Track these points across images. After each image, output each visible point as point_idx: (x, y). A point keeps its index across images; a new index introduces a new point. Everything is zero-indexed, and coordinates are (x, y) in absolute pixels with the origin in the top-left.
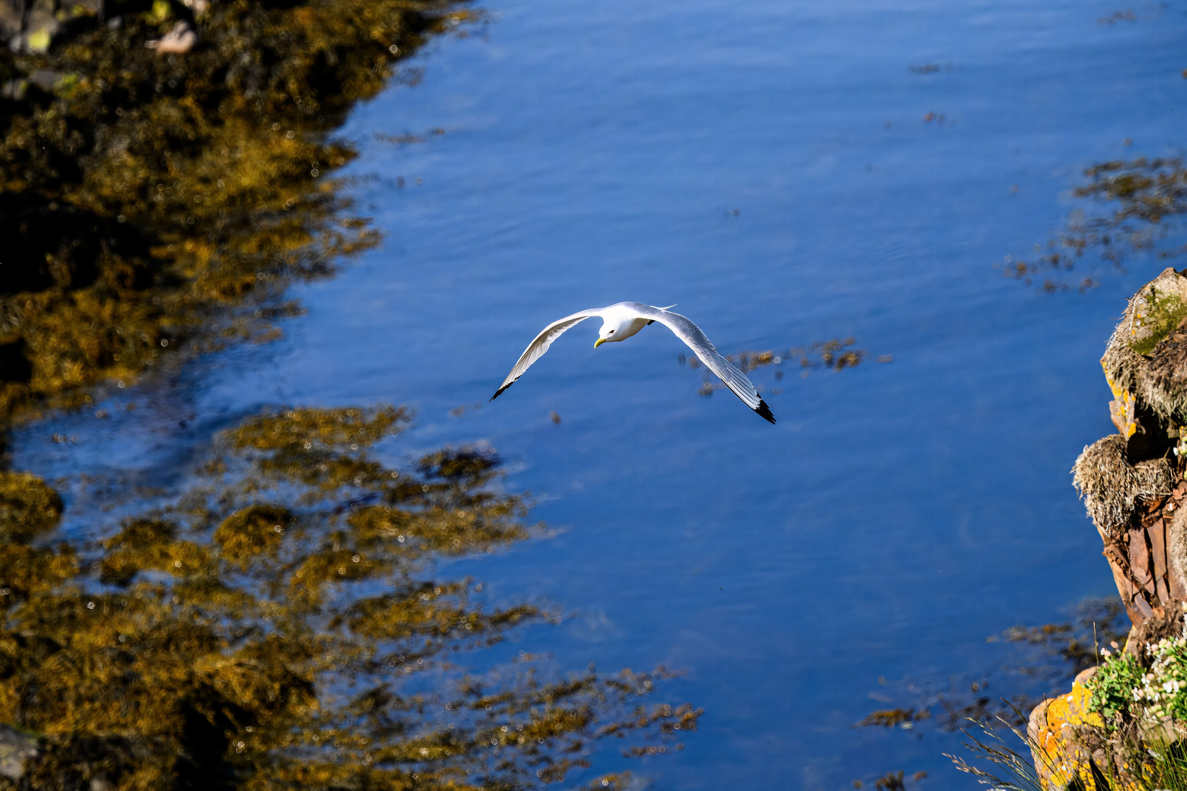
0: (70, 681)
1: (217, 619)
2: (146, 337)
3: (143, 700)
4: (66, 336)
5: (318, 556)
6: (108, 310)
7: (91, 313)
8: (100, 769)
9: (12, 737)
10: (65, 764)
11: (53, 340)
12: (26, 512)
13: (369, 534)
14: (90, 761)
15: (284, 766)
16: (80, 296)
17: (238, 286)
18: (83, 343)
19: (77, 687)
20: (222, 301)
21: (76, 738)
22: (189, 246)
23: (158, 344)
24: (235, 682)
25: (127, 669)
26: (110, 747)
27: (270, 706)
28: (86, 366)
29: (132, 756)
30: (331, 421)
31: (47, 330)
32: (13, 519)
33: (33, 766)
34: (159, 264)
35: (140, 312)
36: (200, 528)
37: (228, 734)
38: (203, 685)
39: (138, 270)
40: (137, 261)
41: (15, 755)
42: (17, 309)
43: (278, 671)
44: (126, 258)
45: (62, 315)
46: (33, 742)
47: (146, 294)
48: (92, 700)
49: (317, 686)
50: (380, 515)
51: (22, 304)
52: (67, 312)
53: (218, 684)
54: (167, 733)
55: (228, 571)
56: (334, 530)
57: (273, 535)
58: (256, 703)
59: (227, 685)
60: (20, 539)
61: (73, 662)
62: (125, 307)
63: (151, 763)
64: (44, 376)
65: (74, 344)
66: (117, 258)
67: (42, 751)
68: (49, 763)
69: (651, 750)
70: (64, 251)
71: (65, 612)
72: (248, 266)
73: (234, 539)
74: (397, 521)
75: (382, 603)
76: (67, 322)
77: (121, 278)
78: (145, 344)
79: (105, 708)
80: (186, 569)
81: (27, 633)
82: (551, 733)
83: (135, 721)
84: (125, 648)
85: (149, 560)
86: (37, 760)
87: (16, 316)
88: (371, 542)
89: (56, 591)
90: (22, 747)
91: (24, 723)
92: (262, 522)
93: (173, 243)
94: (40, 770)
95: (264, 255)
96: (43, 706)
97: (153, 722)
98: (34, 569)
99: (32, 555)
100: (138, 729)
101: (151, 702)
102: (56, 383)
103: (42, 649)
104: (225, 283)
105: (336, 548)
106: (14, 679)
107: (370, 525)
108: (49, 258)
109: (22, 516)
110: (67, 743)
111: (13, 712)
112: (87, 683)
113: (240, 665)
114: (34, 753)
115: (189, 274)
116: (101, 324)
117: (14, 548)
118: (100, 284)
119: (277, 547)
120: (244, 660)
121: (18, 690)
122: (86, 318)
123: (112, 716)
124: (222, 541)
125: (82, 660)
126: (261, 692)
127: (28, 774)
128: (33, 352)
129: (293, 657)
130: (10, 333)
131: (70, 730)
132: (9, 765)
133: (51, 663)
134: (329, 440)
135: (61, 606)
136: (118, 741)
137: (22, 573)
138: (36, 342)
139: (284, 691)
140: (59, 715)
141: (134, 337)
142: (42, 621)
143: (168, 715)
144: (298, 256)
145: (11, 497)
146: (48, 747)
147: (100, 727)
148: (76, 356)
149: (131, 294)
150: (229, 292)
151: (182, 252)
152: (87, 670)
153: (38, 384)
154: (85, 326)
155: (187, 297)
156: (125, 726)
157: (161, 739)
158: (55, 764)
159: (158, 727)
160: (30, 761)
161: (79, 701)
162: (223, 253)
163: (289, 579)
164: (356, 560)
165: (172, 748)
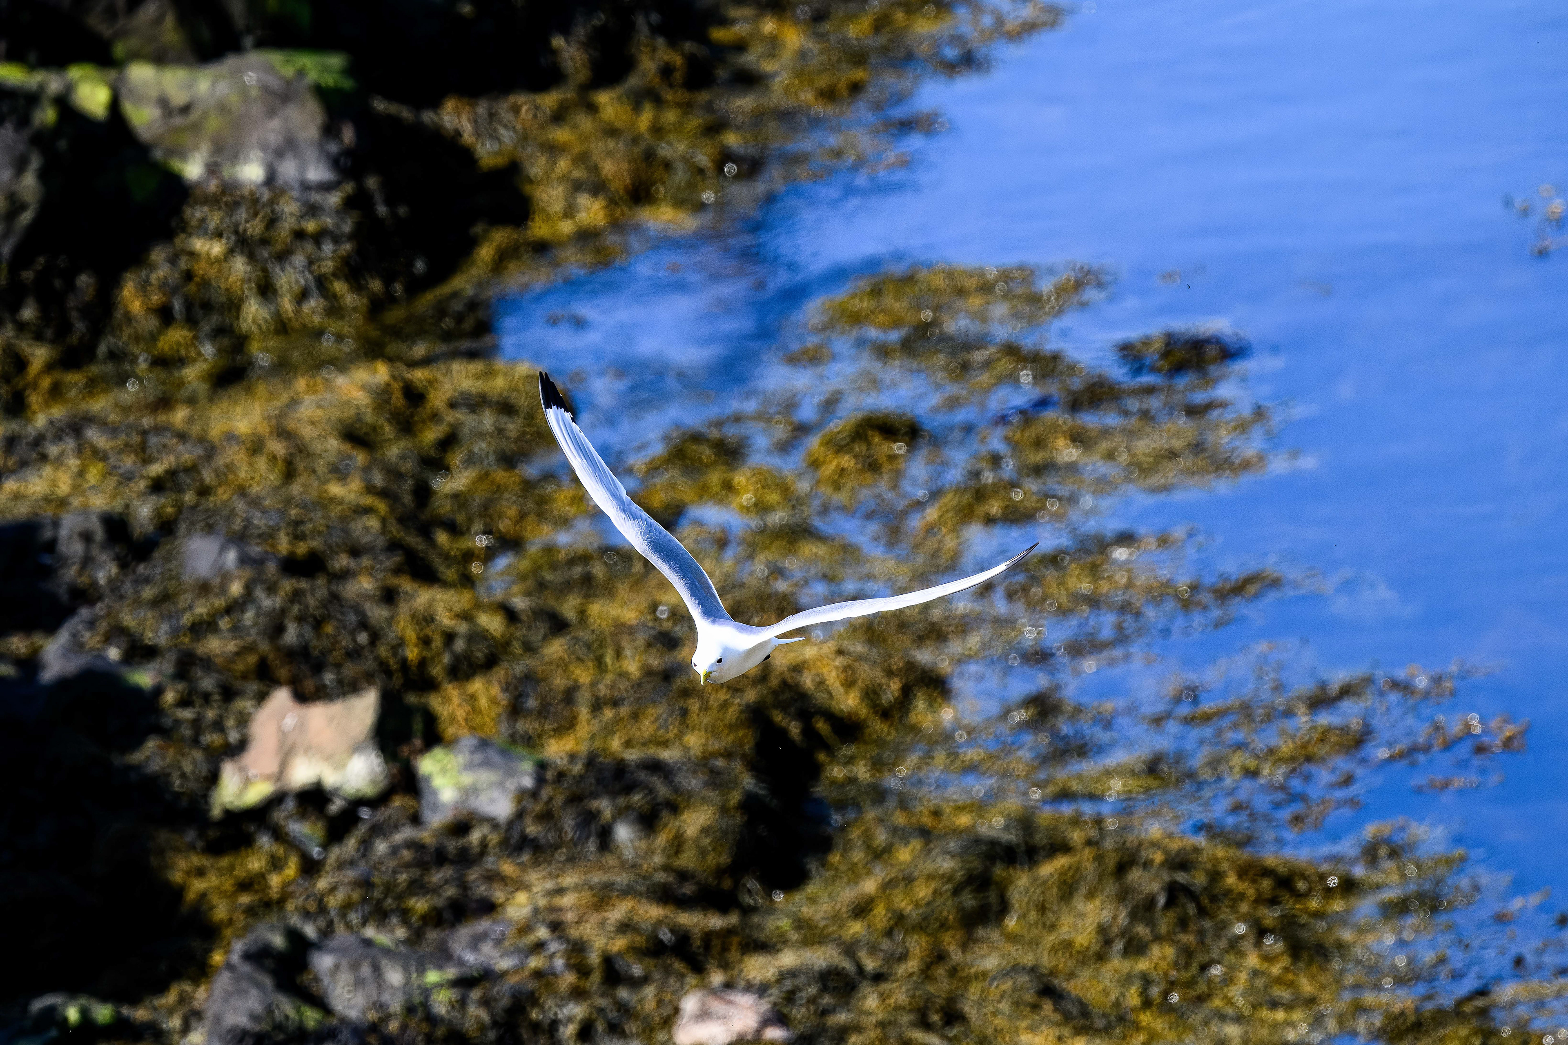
0: (583, 675)
1: (806, 582)
2: (703, 159)
3: (694, 705)
4: (582, 159)
5: (960, 490)
6: (645, 119)
7: (619, 124)
8: (629, 807)
9: (495, 757)
10: (575, 799)
11: (563, 164)
12: (519, 421)
13: (1038, 457)
14: (613, 795)
15: (904, 803)
16: (604, 98)
17: (842, 85)
18: (608, 168)
19: (593, 685)
20: (820, 109)
21: (591, 761)
22: (769, 26)
23: (720, 170)
24: (833, 679)
25: (669, 659)
26: (642, 776)
27: (885, 714)
28: (612, 203)
29: (677, 790)
30: (986, 288)
31: (553, 150)
32: (500, 432)
33: (527, 803)
34: (722, 52)
35: (695, 122)
36: (784, 447)
37: (822, 757)
38: (784, 684)
39: (692, 61)
40: (689, 46)
41: (501, 785)
42: (508, 117)
43: (897, 663)
44: (673, 42)
45: (575, 127)
46: (527, 766)
47: (704, 96)
48: (615, 703)
49: (957, 684)
50: (1055, 428)
51: (516, 110)
52: (585, 123)
53: (807, 681)
54: (728, 755)
55: (825, 510)
56: (983, 450)
57: (892, 458)
58: (864, 712)
59: (821, 683)
60: (508, 461)
61: (588, 646)
62: (671, 116)
63: (704, 800)
64: (549, 218)
65: (595, 169)
66: (660, 41)
67: (540, 780)
68: (551, 799)
69: (1458, 782)
70: (581, 32)
71: (577, 571)
72: (858, 58)
73: (834, 463)
74: (1078, 438)
75: (1054, 560)
76: (585, 138)
77: (666, 71)
78: (701, 171)
79: (635, 716)
80: (761, 508)
81: (520, 603)
82: (1309, 759)
83: (680, 736)
84: (667, 626)
85: (704, 493)
86: (534, 794)
87: (506, 127)
88: (1038, 470)
89: (563, 538)
90: (510, 773)
91: (514, 738)
92: (877, 439)
93: (745, 20)
94: (538, 808)
95: (882, 40)
96: (543, 712)
97: (707, 739)
98: (530, 505)
99: (528, 486)
100: (686, 749)
101: (705, 708)
102: (566, 227)
103: (542, 628)
104: (823, 82)
105: (988, 477)
106: (499, 673)
107: (1039, 443)
108: (558, 42)
109: (513, 427)
110: (577, 768)
111: (497, 720)
112: (609, 678)
113: (840, 652)
114: (528, 782)
115: (768, 67)
116: (635, 140)
117: (500, 475)
118: (634, 81)
119: (898, 475)
120: (847, 645)
121: (506, 689)
122: (612, 132)
123: (647, 727)
124: (815, 464)
125: (602, 645)
126: (871, 694)
127: (519, 815)
128: (531, 181)
129: (921, 640)
130: (497, 154)
131: (583, 748)
132: (492, 801)
133: (556, 648)
134: (982, 317)
135: (571, 562)
136: (656, 767)
137: (512, 512)
138: (536, 167)
139: (907, 692)
140: (566, 726)
141: (686, 160)
142: (542, 585)
143: (732, 727)
144: (936, 42)
145: (495, 399)
146: (550, 775)
147: (628, 744)
148: (598, 188)
149: (682, 95)
150: (829, 95)
151: (756, 34)
152: (608, 659)
153: (539, 229)
154: (611, 144)
155: (765, 101)
156: (665, 744)
157: (720, 763)
158: (559, 800)
159: (716, 745)
160: (522, 795)
161: (597, 706)
162: (821, 37)
163: (916, 522)
164: (1018, 496)
165: (736, 777)
